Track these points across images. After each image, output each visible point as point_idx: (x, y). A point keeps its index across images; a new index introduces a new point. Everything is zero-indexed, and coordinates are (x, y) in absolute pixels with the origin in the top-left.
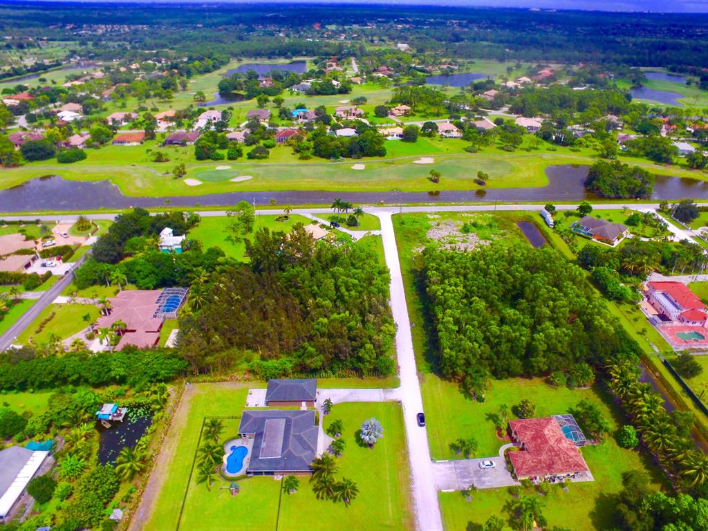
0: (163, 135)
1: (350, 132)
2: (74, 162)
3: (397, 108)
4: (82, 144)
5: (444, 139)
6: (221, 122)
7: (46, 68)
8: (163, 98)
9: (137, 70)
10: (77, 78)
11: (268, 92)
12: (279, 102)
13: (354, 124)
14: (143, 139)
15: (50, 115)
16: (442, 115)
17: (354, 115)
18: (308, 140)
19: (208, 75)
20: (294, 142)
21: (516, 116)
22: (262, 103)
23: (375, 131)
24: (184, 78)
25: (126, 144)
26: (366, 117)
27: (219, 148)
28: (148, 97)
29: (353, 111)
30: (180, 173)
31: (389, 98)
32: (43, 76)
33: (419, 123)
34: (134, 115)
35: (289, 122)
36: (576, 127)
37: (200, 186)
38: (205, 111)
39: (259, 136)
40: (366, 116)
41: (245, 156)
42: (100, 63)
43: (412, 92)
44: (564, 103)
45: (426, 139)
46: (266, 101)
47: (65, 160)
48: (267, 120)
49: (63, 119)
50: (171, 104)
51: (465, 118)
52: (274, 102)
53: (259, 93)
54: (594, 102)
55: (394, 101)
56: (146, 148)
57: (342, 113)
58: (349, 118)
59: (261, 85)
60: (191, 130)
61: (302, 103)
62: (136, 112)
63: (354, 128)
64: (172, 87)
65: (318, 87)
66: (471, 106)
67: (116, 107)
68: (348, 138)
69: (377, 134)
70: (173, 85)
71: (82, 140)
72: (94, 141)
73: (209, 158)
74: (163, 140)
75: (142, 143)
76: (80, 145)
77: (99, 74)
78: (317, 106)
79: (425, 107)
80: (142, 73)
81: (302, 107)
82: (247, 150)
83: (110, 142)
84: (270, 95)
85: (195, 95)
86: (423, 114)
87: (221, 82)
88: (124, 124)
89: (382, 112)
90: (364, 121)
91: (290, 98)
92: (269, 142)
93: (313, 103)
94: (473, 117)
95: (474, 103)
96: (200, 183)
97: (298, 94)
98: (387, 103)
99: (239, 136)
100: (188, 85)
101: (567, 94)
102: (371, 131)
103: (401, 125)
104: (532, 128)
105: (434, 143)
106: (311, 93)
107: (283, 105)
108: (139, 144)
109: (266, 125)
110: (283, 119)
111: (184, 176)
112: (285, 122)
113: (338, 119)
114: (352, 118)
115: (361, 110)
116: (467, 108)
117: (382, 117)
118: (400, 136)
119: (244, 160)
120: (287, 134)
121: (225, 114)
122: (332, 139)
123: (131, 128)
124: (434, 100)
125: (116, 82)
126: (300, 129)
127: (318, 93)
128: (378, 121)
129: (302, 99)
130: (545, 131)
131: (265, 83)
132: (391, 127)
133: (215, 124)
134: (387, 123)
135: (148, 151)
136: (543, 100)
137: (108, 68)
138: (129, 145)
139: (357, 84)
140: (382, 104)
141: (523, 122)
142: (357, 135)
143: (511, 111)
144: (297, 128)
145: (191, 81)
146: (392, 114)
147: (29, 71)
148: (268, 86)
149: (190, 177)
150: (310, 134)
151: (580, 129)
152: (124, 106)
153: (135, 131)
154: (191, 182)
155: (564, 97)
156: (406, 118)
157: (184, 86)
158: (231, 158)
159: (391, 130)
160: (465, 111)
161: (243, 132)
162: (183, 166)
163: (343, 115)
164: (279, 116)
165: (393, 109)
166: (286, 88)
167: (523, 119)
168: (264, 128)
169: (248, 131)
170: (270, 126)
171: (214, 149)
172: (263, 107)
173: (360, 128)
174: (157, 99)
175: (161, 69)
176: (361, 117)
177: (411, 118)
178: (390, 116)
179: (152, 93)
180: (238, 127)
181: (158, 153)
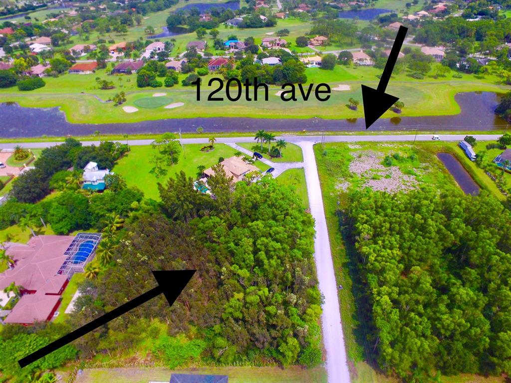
0: (113, 65)
1: (275, 60)
2: (33, 89)
3: (316, 38)
4: (43, 73)
5: (358, 68)
6: (163, 52)
7: (33, 9)
8: (119, 32)
9: (104, 9)
10: (55, 16)
11: (206, 26)
12: (214, 34)
13: (278, 53)
14: (96, 68)
15: (24, 47)
16: (354, 45)
17: (278, 45)
18: (238, 68)
19: (160, 13)
20: (224, 70)
21: (420, 45)
22: (201, 35)
23: (297, 59)
24: (140, 15)
25: (81, 73)
26: (288, 47)
27: (158, 76)
28: (108, 31)
29: (278, 42)
30: (120, 101)
31: (308, 30)
32: (30, 15)
33: (335, 52)
34: (92, 47)
35: (222, 51)
36: (477, 55)
37: (135, 113)
38: (152, 42)
39: (194, 64)
40: (288, 45)
41: (180, 83)
42: (77, 4)
43: (328, 25)
44: (463, 32)
45: (342, 66)
46: (204, 33)
47: (25, 88)
48: (203, 50)
49: (34, 50)
50: (125, 37)
51: (375, 47)
52: (210, 34)
53: (198, 26)
54: (492, 32)
55: (313, 33)
56: (96, 76)
57: (268, 43)
58: (274, 48)
59: (201, 20)
60: (138, 59)
61: (234, 35)
62: (95, 44)
63: (278, 57)
64: (128, 23)
65: (248, 21)
66: (380, 36)
67: (81, 40)
68: (272, 66)
69: (299, 63)
70: (129, 21)
71: (43, 69)
72: (52, 70)
73: (148, 85)
74: (112, 69)
75: (94, 72)
76: (41, 74)
77: (73, 13)
78: (246, 38)
79: (340, 37)
80: (108, 11)
81: (233, 38)
82: (182, 77)
83: (68, 71)
84: (208, 29)
85: (146, 29)
86: (338, 44)
87: (169, 17)
88: (83, 54)
89: (302, 42)
90: (287, 50)
91: (224, 31)
92: (202, 70)
93: (243, 36)
94: (383, 47)
95: (383, 34)
96: (137, 110)
97: (232, 27)
98: (307, 34)
99: (178, 65)
100: (142, 21)
101: (465, 25)
102: (294, 60)
103: (319, 54)
104: (436, 56)
105: (350, 71)
106: (243, 26)
107: (218, 37)
108: (91, 72)
109: (202, 54)
110: (217, 49)
111: (124, 103)
112: (218, 52)
113: (265, 48)
114: (277, 48)
115: (284, 40)
116: (376, 38)
117: (302, 46)
118: (319, 64)
119: (179, 87)
120: (219, 62)
121: (167, 45)
122: (258, 68)
123: (88, 58)
124: (347, 32)
125: (84, 19)
126: (230, 58)
127: (248, 26)
128: (299, 50)
129: (235, 31)
130: (450, 59)
131: (205, 18)
132: (311, 56)
133: (158, 54)
134: (307, 51)
135: (97, 79)
136: (443, 30)
137: (81, 8)
138: (83, 73)
139: (281, 18)
140: (303, 35)
141: (428, 51)
142: (280, 63)
143: (416, 41)
144: (228, 57)
145: (145, 18)
146: (312, 44)
147: (20, 11)
148: (206, 21)
149: (129, 104)
150: (239, 63)
151: (481, 57)
152: (87, 39)
153: (91, 61)
154: (128, 109)
155: (463, 28)
156: (324, 48)
157: (139, 22)
158: (168, 85)
159: (311, 58)
160: (374, 41)
161: (181, 61)
162: (123, 94)
163: (269, 45)
164: (214, 47)
165: (312, 40)
166: (222, 22)
167: (427, 48)
168: (200, 57)
169: (185, 60)
170: (205, 55)
171: (154, 77)
172: (202, 38)
173: (284, 57)
174: (114, 33)
175: (123, 8)
176: (284, 47)
177: (328, 48)
178: (309, 46)
179: (112, 28)
180: (178, 57)
181: (104, 81)
